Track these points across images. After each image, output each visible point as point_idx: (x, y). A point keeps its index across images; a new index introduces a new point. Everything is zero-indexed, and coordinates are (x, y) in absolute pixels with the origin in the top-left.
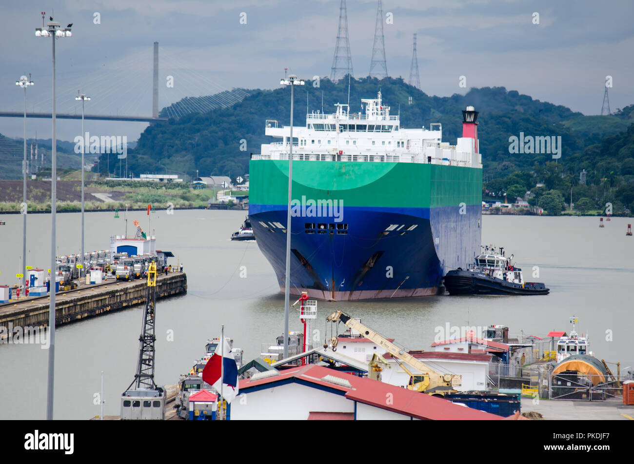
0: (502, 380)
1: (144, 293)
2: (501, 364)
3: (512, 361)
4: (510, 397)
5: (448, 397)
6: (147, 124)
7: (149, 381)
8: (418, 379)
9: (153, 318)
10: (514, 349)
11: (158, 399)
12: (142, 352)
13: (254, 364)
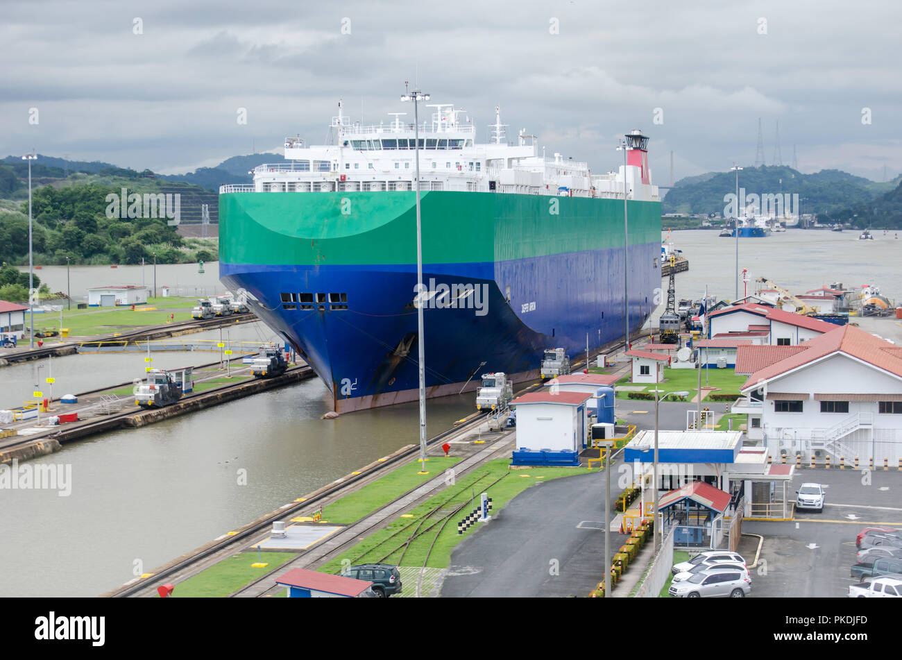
0: (840, 309)
1: (669, 270)
2: (839, 301)
3: (844, 299)
4: (843, 316)
5: (814, 317)
6: (668, 190)
7: (673, 311)
8: (800, 309)
9: (673, 282)
10: (845, 294)
11: (677, 319)
12: (669, 297)
13: (721, 303)
